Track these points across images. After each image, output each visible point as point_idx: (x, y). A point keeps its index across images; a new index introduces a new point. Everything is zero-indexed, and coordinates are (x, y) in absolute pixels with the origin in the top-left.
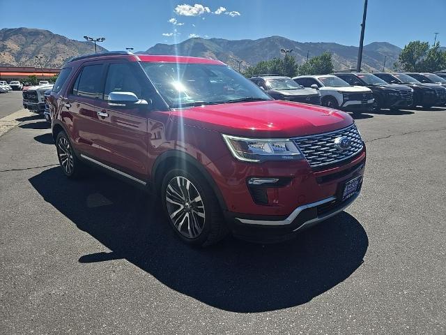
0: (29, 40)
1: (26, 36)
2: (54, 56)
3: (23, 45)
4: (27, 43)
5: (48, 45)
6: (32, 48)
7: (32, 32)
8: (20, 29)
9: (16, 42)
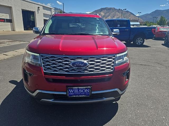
0: (108, 11)
1: (107, 10)
2: (114, 17)
3: (105, 13)
4: (106, 12)
5: (113, 13)
6: (108, 14)
7: (109, 9)
8: (106, 8)
9: (104, 12)
